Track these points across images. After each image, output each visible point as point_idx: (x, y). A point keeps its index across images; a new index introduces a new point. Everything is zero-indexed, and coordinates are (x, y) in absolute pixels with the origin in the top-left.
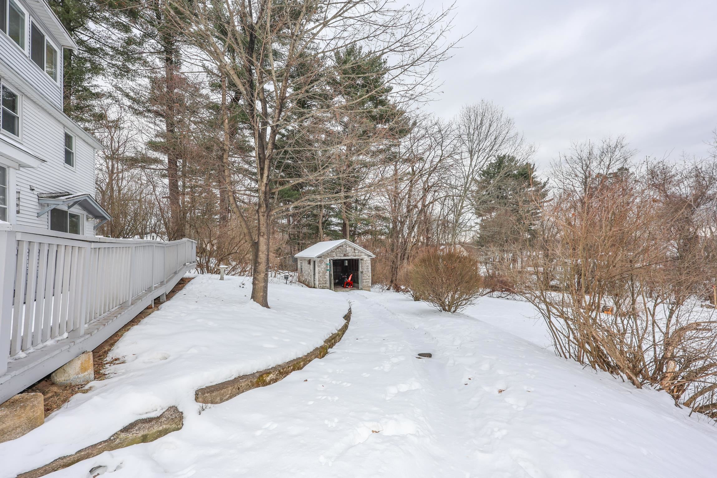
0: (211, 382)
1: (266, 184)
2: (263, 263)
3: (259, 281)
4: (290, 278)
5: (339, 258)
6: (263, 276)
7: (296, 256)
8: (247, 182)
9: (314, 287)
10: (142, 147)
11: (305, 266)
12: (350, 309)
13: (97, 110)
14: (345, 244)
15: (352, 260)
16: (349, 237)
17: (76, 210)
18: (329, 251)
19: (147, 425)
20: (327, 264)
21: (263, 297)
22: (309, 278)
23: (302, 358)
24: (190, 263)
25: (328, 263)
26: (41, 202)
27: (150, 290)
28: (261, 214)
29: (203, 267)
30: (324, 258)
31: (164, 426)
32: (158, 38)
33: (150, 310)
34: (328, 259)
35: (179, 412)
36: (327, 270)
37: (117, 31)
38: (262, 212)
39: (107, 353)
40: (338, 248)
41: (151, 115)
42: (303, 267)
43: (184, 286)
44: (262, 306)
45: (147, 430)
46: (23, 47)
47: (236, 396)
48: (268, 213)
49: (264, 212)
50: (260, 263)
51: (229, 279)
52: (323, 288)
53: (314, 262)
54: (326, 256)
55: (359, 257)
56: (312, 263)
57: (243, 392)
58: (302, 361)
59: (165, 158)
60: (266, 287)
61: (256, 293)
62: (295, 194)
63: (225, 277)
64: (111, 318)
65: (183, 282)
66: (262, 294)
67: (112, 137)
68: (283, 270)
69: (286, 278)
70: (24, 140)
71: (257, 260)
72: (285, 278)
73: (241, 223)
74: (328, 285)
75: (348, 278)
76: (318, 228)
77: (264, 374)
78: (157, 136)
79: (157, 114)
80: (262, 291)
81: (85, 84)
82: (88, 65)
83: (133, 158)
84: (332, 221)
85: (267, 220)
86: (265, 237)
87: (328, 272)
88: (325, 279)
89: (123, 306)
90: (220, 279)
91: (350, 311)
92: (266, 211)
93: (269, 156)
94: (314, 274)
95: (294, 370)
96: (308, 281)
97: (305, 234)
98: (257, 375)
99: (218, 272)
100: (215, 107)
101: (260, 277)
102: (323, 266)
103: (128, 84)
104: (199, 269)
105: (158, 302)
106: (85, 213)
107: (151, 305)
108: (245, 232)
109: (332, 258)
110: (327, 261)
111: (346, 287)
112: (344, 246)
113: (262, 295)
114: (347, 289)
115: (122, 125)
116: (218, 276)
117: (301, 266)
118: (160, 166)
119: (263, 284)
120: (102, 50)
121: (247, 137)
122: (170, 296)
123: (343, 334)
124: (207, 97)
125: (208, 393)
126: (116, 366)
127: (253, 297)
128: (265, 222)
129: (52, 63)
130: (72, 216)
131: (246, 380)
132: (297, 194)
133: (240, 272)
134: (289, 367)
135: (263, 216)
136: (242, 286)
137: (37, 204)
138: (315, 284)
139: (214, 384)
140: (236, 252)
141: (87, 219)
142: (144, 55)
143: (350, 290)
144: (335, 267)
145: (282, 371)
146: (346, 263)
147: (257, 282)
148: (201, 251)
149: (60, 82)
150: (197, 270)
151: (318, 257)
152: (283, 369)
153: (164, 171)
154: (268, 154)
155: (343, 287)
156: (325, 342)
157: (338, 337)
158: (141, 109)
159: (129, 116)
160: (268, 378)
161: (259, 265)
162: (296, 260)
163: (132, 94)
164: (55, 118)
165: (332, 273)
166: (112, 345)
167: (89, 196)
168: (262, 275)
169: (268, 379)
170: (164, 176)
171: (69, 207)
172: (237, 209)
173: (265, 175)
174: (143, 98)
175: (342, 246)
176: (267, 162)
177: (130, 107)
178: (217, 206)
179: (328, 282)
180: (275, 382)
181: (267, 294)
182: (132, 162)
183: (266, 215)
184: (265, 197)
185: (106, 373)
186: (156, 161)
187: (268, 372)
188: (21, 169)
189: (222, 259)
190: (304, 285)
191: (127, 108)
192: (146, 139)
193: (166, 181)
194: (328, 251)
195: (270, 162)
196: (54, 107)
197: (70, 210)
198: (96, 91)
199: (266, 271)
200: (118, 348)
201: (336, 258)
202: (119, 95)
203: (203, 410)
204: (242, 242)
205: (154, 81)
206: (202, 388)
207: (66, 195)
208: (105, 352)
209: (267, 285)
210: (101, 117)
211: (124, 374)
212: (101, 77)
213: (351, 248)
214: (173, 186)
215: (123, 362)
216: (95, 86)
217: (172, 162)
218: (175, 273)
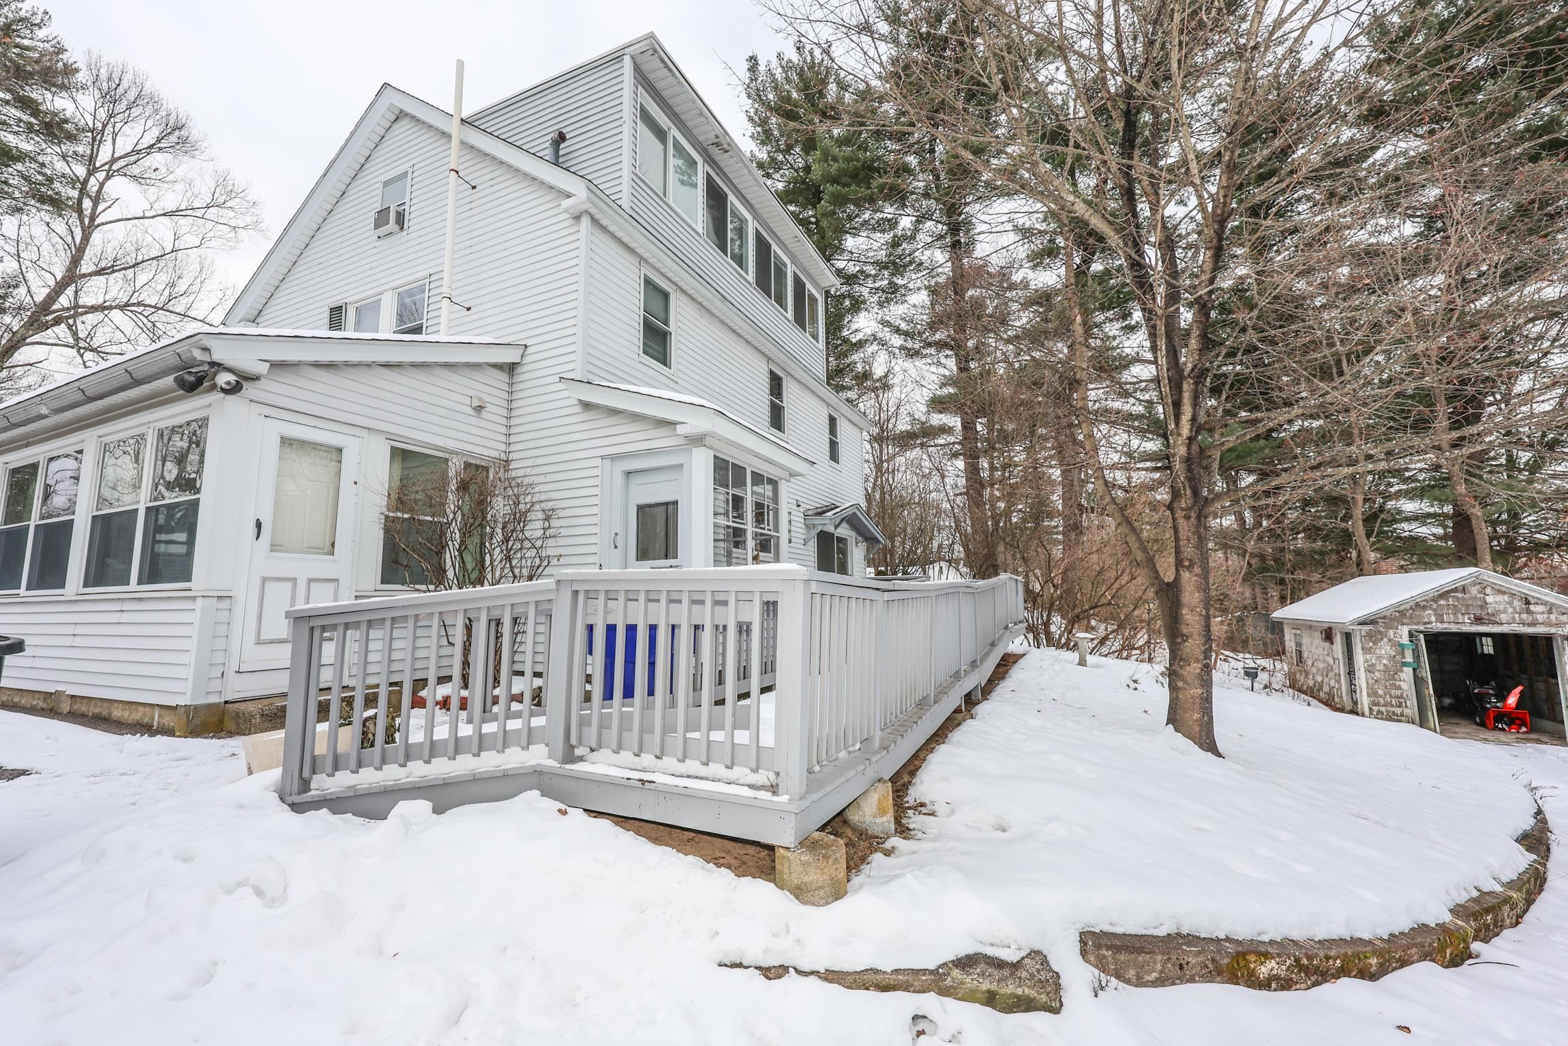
0: (1111, 924)
1: (1189, 438)
2: (1196, 637)
3: (1185, 682)
4: (1263, 677)
5: (1454, 628)
6: (1198, 671)
7: (1278, 614)
8: (1120, 437)
9: (1353, 712)
10: (920, 411)
11: (1313, 646)
12: (1539, 812)
13: (860, 368)
14: (1474, 584)
15: (1518, 637)
16: (1488, 558)
17: (844, 531)
18: (1408, 606)
19: (997, 974)
20: (1402, 647)
21: (1201, 726)
22: (1332, 683)
23: (1370, 942)
24: (1015, 624)
25: (1405, 640)
26: (807, 522)
27: (957, 676)
28: (1179, 514)
29: (1040, 634)
30: (1388, 627)
31: (1027, 991)
32: (937, 215)
33: (959, 716)
34: (1404, 631)
35: (1051, 970)
36: (1405, 664)
37: (879, 235)
38: (1182, 509)
39: (908, 788)
40: (1444, 595)
41: (932, 351)
42: (1304, 648)
43: (1007, 671)
44: (1201, 747)
45: (995, 984)
46: (786, 311)
47: (1174, 984)
48: (1200, 510)
49: (1189, 509)
50: (1186, 638)
51: (1098, 666)
52: (1389, 719)
53: (1348, 637)
54: (1393, 619)
55: (1553, 630)
56: (1338, 639)
57: (1192, 980)
58: (1374, 953)
59: (955, 422)
60: (1207, 700)
61: (1179, 711)
62: (1262, 449)
63: (1090, 659)
64: (909, 724)
65: (1007, 662)
66: (1196, 716)
67: (880, 405)
68: (1234, 650)
69: (1251, 674)
70: (791, 437)
71: (1177, 629)
72: (1247, 674)
73: (1128, 538)
74: (1412, 709)
75: (1503, 697)
76: (1347, 536)
77: (1251, 952)
78: (943, 385)
79: (941, 345)
80: (1197, 707)
81: (845, 333)
82: (847, 303)
83: (908, 432)
84: (1399, 512)
85: (1197, 527)
86: (1197, 570)
87: (1408, 671)
88: (1398, 693)
89: (923, 705)
90: (1079, 664)
91: (1544, 821)
92: (1194, 505)
93: (1193, 370)
94: (1351, 673)
95: (1343, 972)
96: (1326, 689)
97: (1298, 552)
98: (1231, 948)
99: (1070, 646)
100: (1044, 298)
101: (1189, 672)
102: (1385, 649)
103: (896, 312)
104: (1031, 636)
105: (970, 701)
106: (853, 534)
107: (960, 706)
108: (1138, 559)
109: (1422, 628)
110: (1403, 633)
111: (1495, 728)
112: (1474, 591)
113: (1197, 720)
114: (1503, 737)
115: (891, 382)
116: (1074, 656)
117: (1299, 644)
118: (952, 439)
119: (1199, 691)
120: (862, 272)
121: (1114, 338)
122: (987, 689)
123: (1529, 902)
124: (1025, 284)
125: (1108, 948)
126: (922, 816)
127: (1171, 720)
128: (1194, 533)
129: (814, 319)
130: (840, 540)
131: (1199, 952)
132: (1266, 446)
133: (1121, 651)
134: (1328, 958)
135: (1187, 518)
136: (1133, 685)
137: (803, 526)
138: (1356, 703)
139: (1119, 930)
140: (1110, 604)
141: (857, 543)
142: (917, 254)
143: (1519, 740)
144: (1434, 656)
145: (1305, 961)
146: (1488, 647)
147: (1180, 684)
148: (1031, 597)
149: (821, 344)
150: (1026, 637)
151: (1363, 623)
152: (1310, 958)
153: (956, 446)
154: (1190, 365)
155: (1483, 724)
156: (1456, 911)
157: (1506, 908)
158: (917, 346)
159: (900, 364)
160: (1263, 969)
161: (1185, 641)
162: (1277, 628)
163: (904, 326)
164: (818, 396)
165: (1426, 673)
166: (913, 773)
167: (857, 506)
168: (1195, 668)
169: (1264, 971)
170: (955, 455)
171: (836, 527)
172: (1113, 506)
173: (1186, 418)
174: (919, 327)
175: (1464, 590)
176: (1187, 387)
177: (902, 348)
178: (1057, 499)
179: (1412, 702)
180: (1283, 988)
181: (1211, 718)
182: (906, 440)
183: (1193, 515)
184: (1189, 470)
185: (911, 827)
186: (945, 430)
187: (1262, 951)
188: (792, 479)
189: (1078, 616)
190: (1314, 702)
191: (897, 351)
192: (927, 394)
193: (960, 464)
194: (1400, 604)
195: (1196, 383)
196: (817, 380)
197: (838, 530)
198: (858, 338)
199: (1206, 658)
200: (922, 782)
201: (1437, 627)
202: (886, 334)
203: (1102, 988)
204: (1126, 578)
205: (934, 291)
206: (1093, 930)
207: (832, 509)
208: (904, 785)
209: (1210, 694)
210: (866, 375)
211: (937, 838)
212: (863, 314)
213: (1506, 598)
214: (972, 471)
215: (932, 814)
216: (857, 330)
217: (968, 427)
218: (993, 644)
